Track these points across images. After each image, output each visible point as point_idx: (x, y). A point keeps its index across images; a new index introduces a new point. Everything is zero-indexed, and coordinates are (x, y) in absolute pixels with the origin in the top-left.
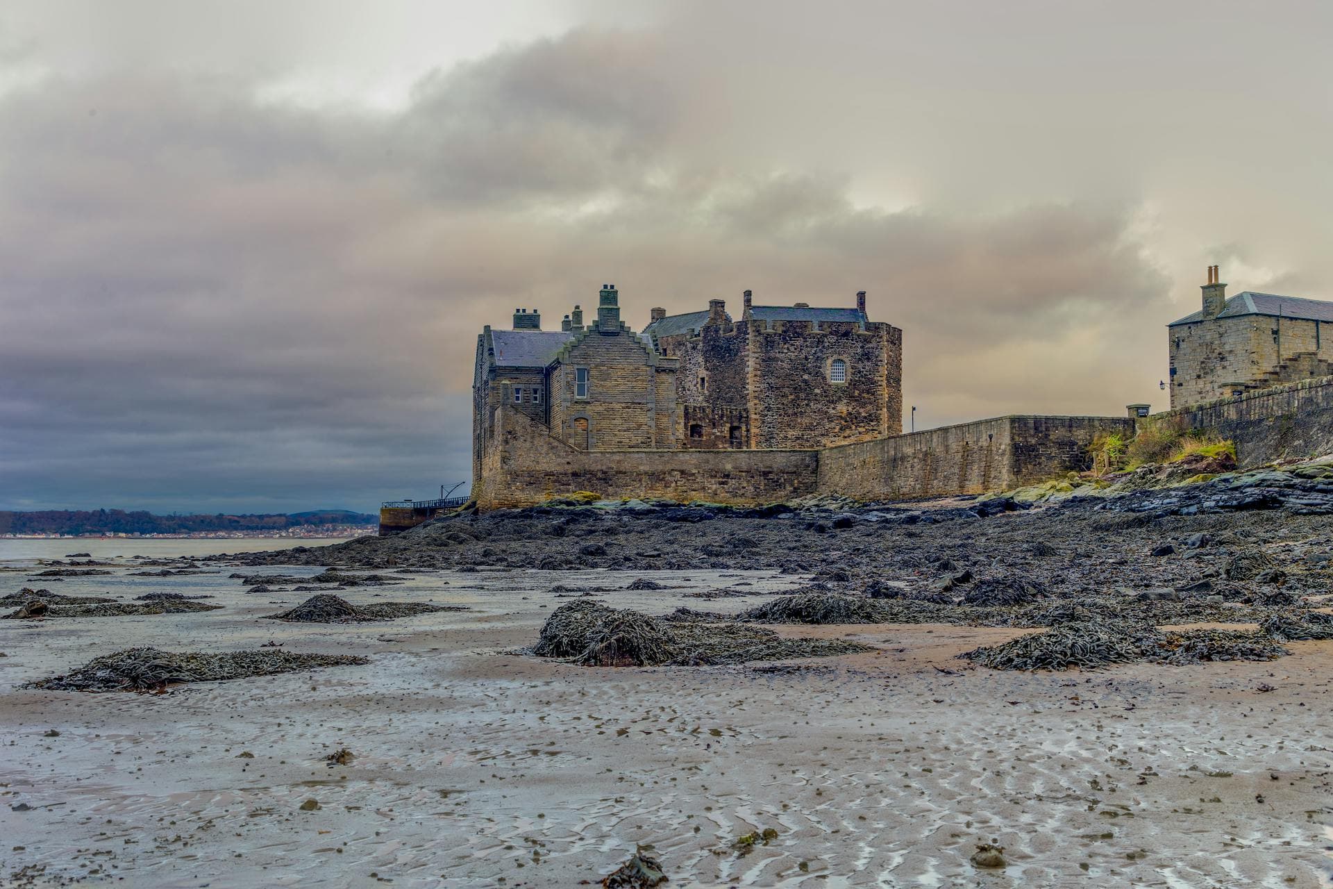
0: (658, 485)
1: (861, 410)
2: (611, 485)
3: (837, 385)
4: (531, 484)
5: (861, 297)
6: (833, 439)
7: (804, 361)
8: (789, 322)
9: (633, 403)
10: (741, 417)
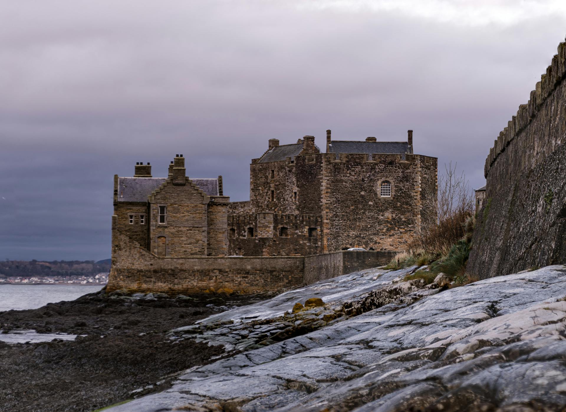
0: (205, 278)
1: (402, 217)
2: (176, 278)
3: (385, 199)
4: (129, 277)
5: (410, 132)
6: (382, 237)
7: (361, 182)
8: (351, 155)
9: (193, 227)
10: (317, 221)
